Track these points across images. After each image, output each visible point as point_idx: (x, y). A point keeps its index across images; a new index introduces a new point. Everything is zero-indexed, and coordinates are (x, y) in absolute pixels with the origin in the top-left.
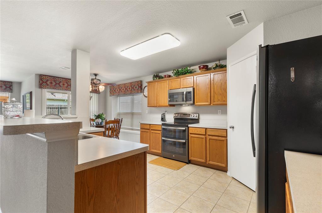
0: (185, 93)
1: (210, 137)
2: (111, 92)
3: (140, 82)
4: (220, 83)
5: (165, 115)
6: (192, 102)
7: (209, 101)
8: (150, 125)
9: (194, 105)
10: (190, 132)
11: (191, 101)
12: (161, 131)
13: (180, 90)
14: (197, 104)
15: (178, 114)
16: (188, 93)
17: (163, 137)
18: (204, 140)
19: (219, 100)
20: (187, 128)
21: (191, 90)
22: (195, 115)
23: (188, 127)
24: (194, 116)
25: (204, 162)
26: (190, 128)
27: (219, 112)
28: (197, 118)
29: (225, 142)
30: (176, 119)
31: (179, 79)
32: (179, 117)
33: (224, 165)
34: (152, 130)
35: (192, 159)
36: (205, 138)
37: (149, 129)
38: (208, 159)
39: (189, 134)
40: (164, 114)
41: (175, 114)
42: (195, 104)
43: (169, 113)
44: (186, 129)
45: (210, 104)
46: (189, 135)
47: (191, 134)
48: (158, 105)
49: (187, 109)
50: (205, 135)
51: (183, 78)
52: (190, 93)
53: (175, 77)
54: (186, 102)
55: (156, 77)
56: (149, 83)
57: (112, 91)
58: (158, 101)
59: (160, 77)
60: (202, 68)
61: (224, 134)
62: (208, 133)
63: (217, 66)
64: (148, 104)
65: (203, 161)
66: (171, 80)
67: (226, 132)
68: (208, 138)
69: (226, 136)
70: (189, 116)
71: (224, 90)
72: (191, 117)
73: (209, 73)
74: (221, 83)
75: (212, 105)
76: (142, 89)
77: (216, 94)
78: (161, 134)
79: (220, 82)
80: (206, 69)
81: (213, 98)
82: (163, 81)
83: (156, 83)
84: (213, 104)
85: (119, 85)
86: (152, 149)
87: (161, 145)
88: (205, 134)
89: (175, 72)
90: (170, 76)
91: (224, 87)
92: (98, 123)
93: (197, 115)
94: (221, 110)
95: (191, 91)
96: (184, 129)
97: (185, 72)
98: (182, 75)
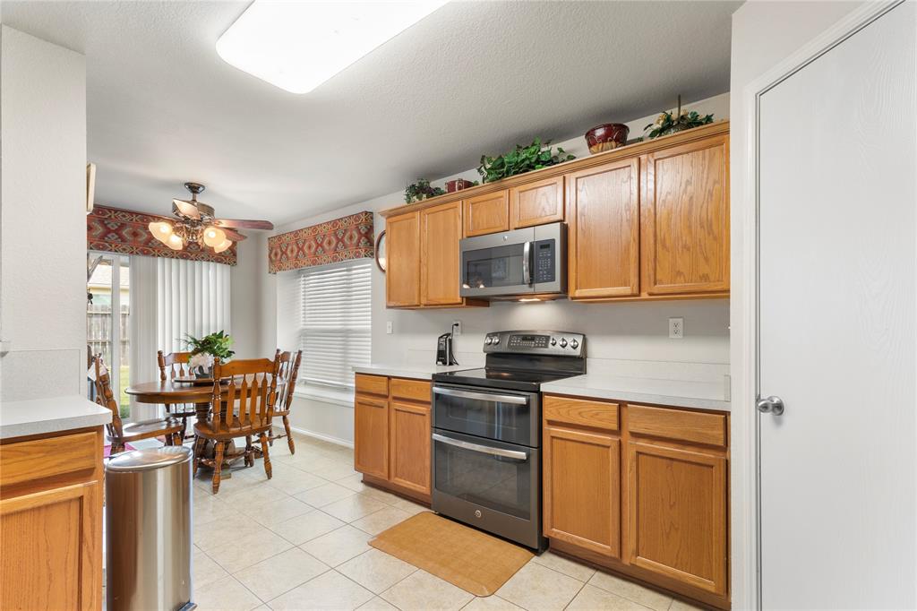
0: (527, 248)
1: (642, 443)
2: (273, 258)
3: (363, 217)
4: (686, 198)
5: (450, 341)
6: (556, 286)
7: (634, 280)
8: (389, 378)
9: (566, 297)
10: (547, 415)
11: (553, 279)
12: (431, 407)
13: (506, 236)
14: (578, 293)
15: (502, 334)
16: (542, 247)
17: (436, 429)
18: (612, 455)
19: (679, 273)
20: (534, 396)
21: (553, 232)
22: (570, 340)
23: (541, 395)
24: (563, 346)
25: (609, 554)
26: (546, 399)
27: (672, 328)
28: (577, 352)
29: (718, 473)
30: (493, 357)
31: (504, 193)
32: (504, 348)
33: (710, 585)
34: (395, 398)
35: (558, 537)
36: (614, 446)
37: (386, 397)
38: (630, 544)
39: (545, 423)
40: (448, 335)
41: (490, 335)
42: (570, 295)
43: (468, 330)
44: (528, 402)
45: (636, 291)
46: (546, 427)
47: (551, 423)
48: (424, 301)
49: (535, 316)
50: (618, 432)
51: (522, 188)
52: (547, 245)
53: (488, 186)
54: (531, 284)
55: (417, 193)
56: (392, 214)
57: (276, 255)
58: (423, 286)
59: (433, 193)
60: (600, 138)
61: (716, 436)
62: (632, 425)
63: (668, 125)
64: (389, 298)
65: (606, 548)
66: (473, 200)
67: (722, 423)
68: (632, 445)
69: (721, 443)
70: (546, 346)
71: (702, 227)
72: (551, 350)
73: (632, 156)
74: (691, 198)
75: (644, 295)
76: (372, 245)
77: (664, 246)
78: (428, 416)
79: (685, 191)
80: (616, 140)
81: (651, 265)
82: (442, 204)
83: (417, 214)
84: (650, 294)
85: (296, 233)
86: (396, 476)
87: (428, 463)
88: (614, 426)
89: (488, 166)
90: (468, 185)
91: (704, 214)
92: (201, 368)
93: (580, 340)
94: (680, 320)
95: (554, 240)
96: (522, 400)
97: (527, 162)
98: (516, 173)
